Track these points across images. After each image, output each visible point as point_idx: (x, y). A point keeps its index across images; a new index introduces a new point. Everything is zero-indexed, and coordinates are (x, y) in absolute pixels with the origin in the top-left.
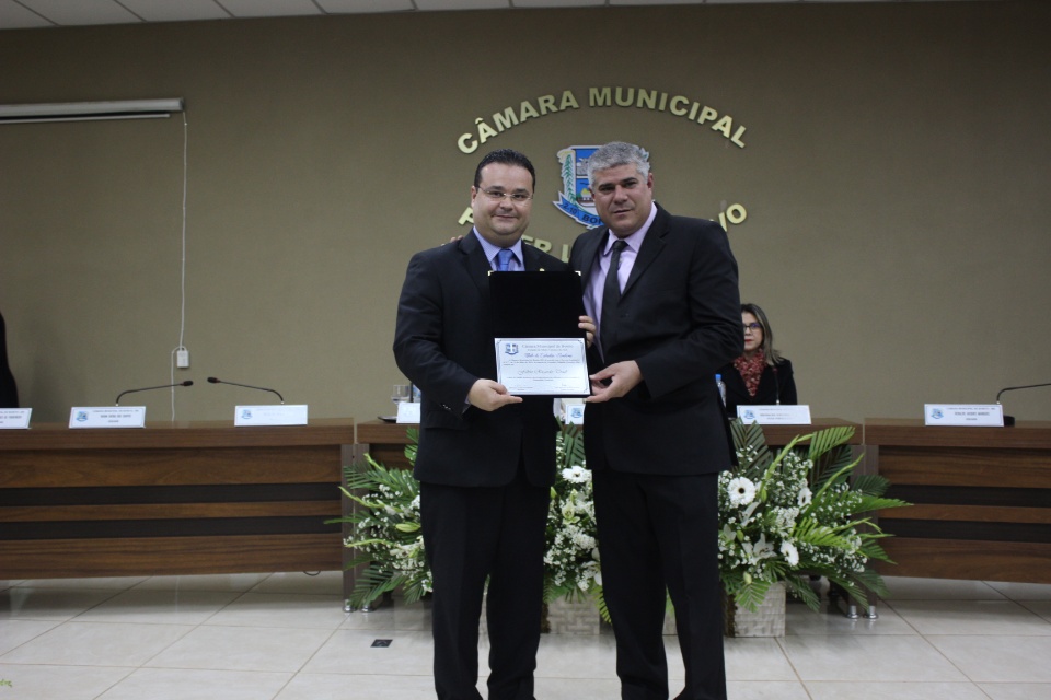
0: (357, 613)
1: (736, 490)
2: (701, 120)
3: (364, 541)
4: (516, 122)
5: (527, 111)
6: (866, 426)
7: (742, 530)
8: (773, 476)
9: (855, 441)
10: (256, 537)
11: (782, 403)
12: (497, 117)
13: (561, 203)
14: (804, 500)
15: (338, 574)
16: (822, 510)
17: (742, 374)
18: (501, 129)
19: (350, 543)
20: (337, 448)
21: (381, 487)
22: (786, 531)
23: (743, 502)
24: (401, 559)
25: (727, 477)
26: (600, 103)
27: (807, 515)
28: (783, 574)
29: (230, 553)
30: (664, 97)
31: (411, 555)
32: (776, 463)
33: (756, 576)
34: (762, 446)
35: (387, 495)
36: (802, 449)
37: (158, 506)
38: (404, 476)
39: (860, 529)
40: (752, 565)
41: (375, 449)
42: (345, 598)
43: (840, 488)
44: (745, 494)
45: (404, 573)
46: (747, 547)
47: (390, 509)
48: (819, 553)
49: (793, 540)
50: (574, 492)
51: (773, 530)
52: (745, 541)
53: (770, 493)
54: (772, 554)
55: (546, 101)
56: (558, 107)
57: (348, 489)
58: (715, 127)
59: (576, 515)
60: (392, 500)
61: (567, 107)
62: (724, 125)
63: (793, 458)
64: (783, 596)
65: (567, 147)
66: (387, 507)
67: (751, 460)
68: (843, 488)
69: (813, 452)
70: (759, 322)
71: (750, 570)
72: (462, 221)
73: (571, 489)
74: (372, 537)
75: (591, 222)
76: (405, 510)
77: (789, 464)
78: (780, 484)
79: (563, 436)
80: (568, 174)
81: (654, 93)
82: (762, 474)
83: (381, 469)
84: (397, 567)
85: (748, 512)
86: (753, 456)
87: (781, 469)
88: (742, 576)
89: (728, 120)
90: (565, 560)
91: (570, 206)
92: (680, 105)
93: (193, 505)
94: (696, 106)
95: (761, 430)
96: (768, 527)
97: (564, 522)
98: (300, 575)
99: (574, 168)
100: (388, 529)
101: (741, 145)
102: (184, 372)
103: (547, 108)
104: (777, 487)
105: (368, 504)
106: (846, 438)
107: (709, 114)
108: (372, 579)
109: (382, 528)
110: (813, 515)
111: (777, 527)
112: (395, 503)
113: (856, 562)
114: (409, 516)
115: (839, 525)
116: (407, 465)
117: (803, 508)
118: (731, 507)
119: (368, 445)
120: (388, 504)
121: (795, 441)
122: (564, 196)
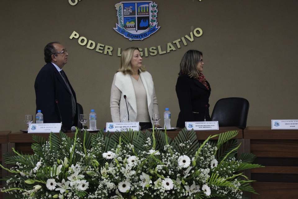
1: (182, 161)
3: (10, 189)
7: (184, 180)
8: (200, 155)
9: (239, 137)
11: (207, 120)
14: (214, 165)
16: (221, 169)
19: (4, 190)
21: (17, 163)
22: (205, 179)
23: (185, 167)
24: (27, 197)
25: (177, 155)
27: (215, 172)
31: (31, 195)
32: (200, 149)
34: (195, 141)
35: (20, 167)
36: (214, 142)
40: (188, 196)
41: (17, 145)
43: (231, 159)
44: (185, 163)
46: (187, 187)
48: (220, 189)
50: (107, 163)
52: (185, 185)
53: (198, 162)
54: (198, 191)
57: (3, 165)
59: (108, 174)
60: (23, 169)
63: (208, 146)
65: (119, 2)
66: (20, 173)
67: (189, 147)
68: (233, 159)
69: (219, 144)
72: (71, 38)
73: (105, 162)
74: (14, 187)
75: (131, 37)
76: (29, 174)
77: (206, 149)
78: (202, 158)
79: (104, 138)
80: (120, 15)
82: (195, 153)
83: (19, 155)
85: (188, 171)
87: (203, 151)
90: (103, 195)
91: (121, 30)
95: (195, 133)
97: (102, 177)
99: (123, 12)
100: (21, 183)
104: (200, 160)
105: (13, 171)
106: (234, 136)
110: (217, 172)
111: (200, 178)
112: (25, 171)
113: (238, 194)
114: (31, 177)
115: (229, 176)
116: (32, 152)
117: (213, 169)
118: (178, 169)
119: (14, 143)
120: (21, 171)
121: (209, 138)
122: (118, 25)
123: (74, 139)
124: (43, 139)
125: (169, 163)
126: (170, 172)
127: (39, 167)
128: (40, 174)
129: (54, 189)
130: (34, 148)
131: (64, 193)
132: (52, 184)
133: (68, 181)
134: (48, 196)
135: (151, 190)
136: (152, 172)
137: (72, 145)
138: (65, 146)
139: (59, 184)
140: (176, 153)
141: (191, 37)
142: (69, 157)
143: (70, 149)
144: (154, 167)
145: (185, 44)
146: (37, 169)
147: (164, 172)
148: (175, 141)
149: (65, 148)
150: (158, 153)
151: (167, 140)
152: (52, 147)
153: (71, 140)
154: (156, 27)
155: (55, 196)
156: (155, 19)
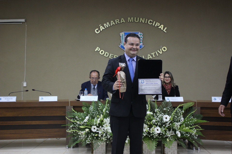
0: (70, 149)
1: (165, 118)
2: (156, 26)
3: (72, 130)
4: (109, 26)
5: (112, 23)
6: (197, 102)
7: (166, 128)
8: (174, 115)
9: (194, 106)
10: (44, 129)
11: (176, 96)
12: (105, 25)
13: (121, 46)
14: (182, 120)
15: (65, 139)
16: (186, 123)
17: (166, 89)
18: (106, 27)
19: (68, 131)
20: (65, 107)
21: (76, 117)
22: (177, 128)
23: (167, 121)
24: (81, 135)
25: (162, 115)
26: (131, 21)
27: (183, 124)
28: (177, 139)
29: (38, 133)
30: (147, 20)
31: (83, 134)
32: (175, 111)
33: (170, 139)
34: (171, 107)
35: (77, 119)
36: (181, 108)
37: (19, 122)
38: (82, 114)
39: (196, 128)
40: (169, 137)
41: (74, 107)
42: (67, 145)
43: (191, 118)
44: (167, 119)
45: (82, 138)
46: (168, 132)
47: (78, 122)
48: (186, 134)
49: (179, 130)
51: (174, 128)
52: (167, 131)
53: (173, 119)
54: (174, 134)
55: (117, 21)
56: (120, 22)
57: (68, 117)
58: (159, 28)
60: (79, 120)
61: (122, 22)
62: (162, 27)
63: (179, 110)
64: (177, 144)
65: (122, 32)
66: (77, 122)
67: (168, 110)
69: (184, 109)
70: (170, 76)
71: (168, 138)
72: (96, 50)
74: (74, 130)
76: (82, 123)
77: (178, 112)
78: (176, 116)
80: (123, 39)
81: (144, 19)
82: (171, 114)
83: (76, 112)
84: (80, 137)
85: (168, 123)
86: (169, 109)
87: (176, 113)
88: (166, 139)
89: (162, 26)
91: (123, 47)
92: (150, 22)
93: (28, 121)
94: (154, 22)
95: (171, 103)
96: (173, 127)
98: (55, 139)
99: (124, 37)
100: (78, 127)
101: (166, 32)
102: (25, 88)
103: (117, 22)
104: (175, 117)
105: (73, 121)
106: (192, 105)
107: (158, 24)
108: (73, 140)
109: (76, 127)
110: (184, 124)
111: (175, 127)
112: (80, 121)
113: (195, 136)
114: (83, 124)
115: (191, 127)
116: (82, 111)
117: (182, 122)
118: (164, 122)
119: (73, 106)
120: (78, 121)
121: (179, 106)
122: (121, 44)
123: (105, 105)
124: (88, 104)
125: (158, 119)
126: (159, 124)
127: (87, 119)
128: (88, 123)
129: (96, 131)
130: (83, 109)
131: (101, 133)
132: (94, 129)
133: (103, 127)
134: (93, 135)
135: (149, 133)
136: (149, 124)
137: (105, 108)
138: (101, 108)
139: (98, 129)
140: (162, 114)
141: (160, 52)
142: (103, 114)
143: (103, 110)
144: (150, 120)
145: (157, 55)
146: (87, 120)
147: (156, 124)
148: (160, 107)
149: (101, 110)
150: (152, 113)
151: (156, 107)
152: (94, 108)
153: (103, 105)
154: (142, 46)
155: (96, 135)
156: (141, 41)
